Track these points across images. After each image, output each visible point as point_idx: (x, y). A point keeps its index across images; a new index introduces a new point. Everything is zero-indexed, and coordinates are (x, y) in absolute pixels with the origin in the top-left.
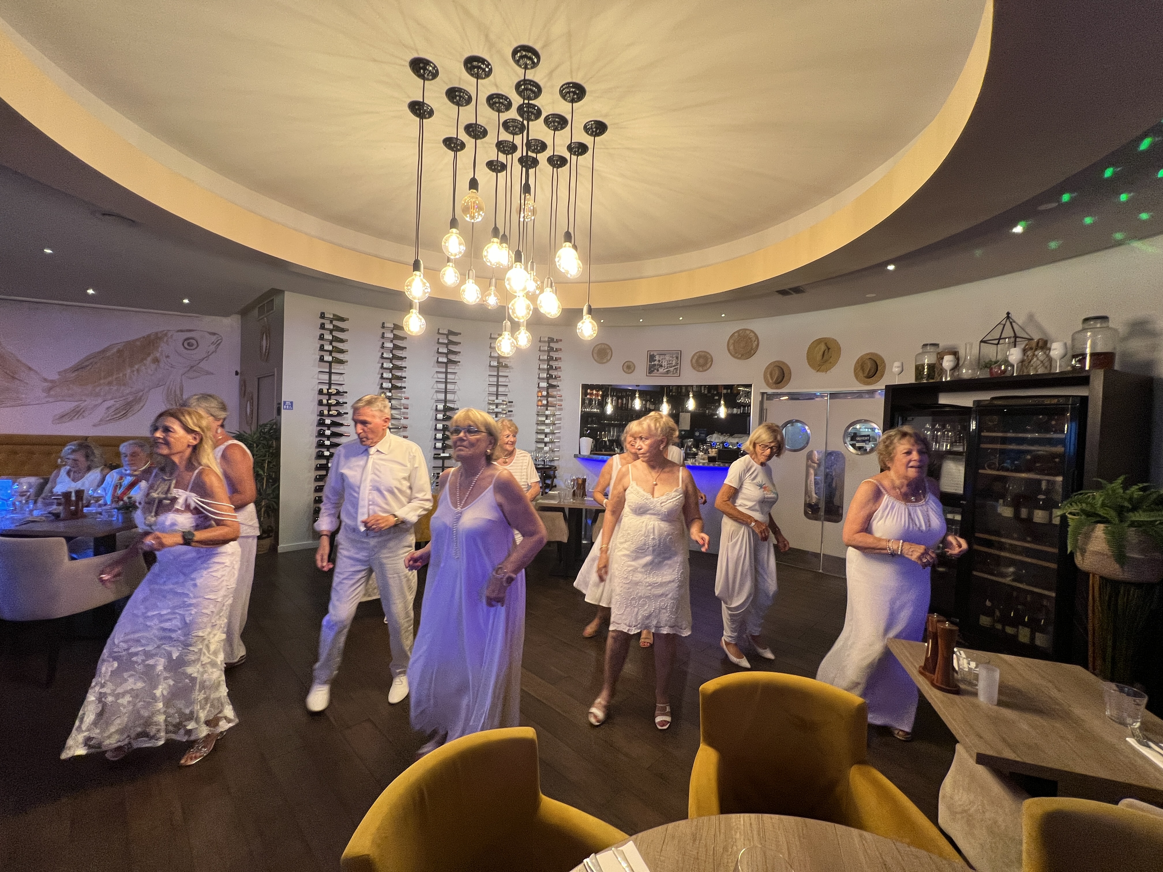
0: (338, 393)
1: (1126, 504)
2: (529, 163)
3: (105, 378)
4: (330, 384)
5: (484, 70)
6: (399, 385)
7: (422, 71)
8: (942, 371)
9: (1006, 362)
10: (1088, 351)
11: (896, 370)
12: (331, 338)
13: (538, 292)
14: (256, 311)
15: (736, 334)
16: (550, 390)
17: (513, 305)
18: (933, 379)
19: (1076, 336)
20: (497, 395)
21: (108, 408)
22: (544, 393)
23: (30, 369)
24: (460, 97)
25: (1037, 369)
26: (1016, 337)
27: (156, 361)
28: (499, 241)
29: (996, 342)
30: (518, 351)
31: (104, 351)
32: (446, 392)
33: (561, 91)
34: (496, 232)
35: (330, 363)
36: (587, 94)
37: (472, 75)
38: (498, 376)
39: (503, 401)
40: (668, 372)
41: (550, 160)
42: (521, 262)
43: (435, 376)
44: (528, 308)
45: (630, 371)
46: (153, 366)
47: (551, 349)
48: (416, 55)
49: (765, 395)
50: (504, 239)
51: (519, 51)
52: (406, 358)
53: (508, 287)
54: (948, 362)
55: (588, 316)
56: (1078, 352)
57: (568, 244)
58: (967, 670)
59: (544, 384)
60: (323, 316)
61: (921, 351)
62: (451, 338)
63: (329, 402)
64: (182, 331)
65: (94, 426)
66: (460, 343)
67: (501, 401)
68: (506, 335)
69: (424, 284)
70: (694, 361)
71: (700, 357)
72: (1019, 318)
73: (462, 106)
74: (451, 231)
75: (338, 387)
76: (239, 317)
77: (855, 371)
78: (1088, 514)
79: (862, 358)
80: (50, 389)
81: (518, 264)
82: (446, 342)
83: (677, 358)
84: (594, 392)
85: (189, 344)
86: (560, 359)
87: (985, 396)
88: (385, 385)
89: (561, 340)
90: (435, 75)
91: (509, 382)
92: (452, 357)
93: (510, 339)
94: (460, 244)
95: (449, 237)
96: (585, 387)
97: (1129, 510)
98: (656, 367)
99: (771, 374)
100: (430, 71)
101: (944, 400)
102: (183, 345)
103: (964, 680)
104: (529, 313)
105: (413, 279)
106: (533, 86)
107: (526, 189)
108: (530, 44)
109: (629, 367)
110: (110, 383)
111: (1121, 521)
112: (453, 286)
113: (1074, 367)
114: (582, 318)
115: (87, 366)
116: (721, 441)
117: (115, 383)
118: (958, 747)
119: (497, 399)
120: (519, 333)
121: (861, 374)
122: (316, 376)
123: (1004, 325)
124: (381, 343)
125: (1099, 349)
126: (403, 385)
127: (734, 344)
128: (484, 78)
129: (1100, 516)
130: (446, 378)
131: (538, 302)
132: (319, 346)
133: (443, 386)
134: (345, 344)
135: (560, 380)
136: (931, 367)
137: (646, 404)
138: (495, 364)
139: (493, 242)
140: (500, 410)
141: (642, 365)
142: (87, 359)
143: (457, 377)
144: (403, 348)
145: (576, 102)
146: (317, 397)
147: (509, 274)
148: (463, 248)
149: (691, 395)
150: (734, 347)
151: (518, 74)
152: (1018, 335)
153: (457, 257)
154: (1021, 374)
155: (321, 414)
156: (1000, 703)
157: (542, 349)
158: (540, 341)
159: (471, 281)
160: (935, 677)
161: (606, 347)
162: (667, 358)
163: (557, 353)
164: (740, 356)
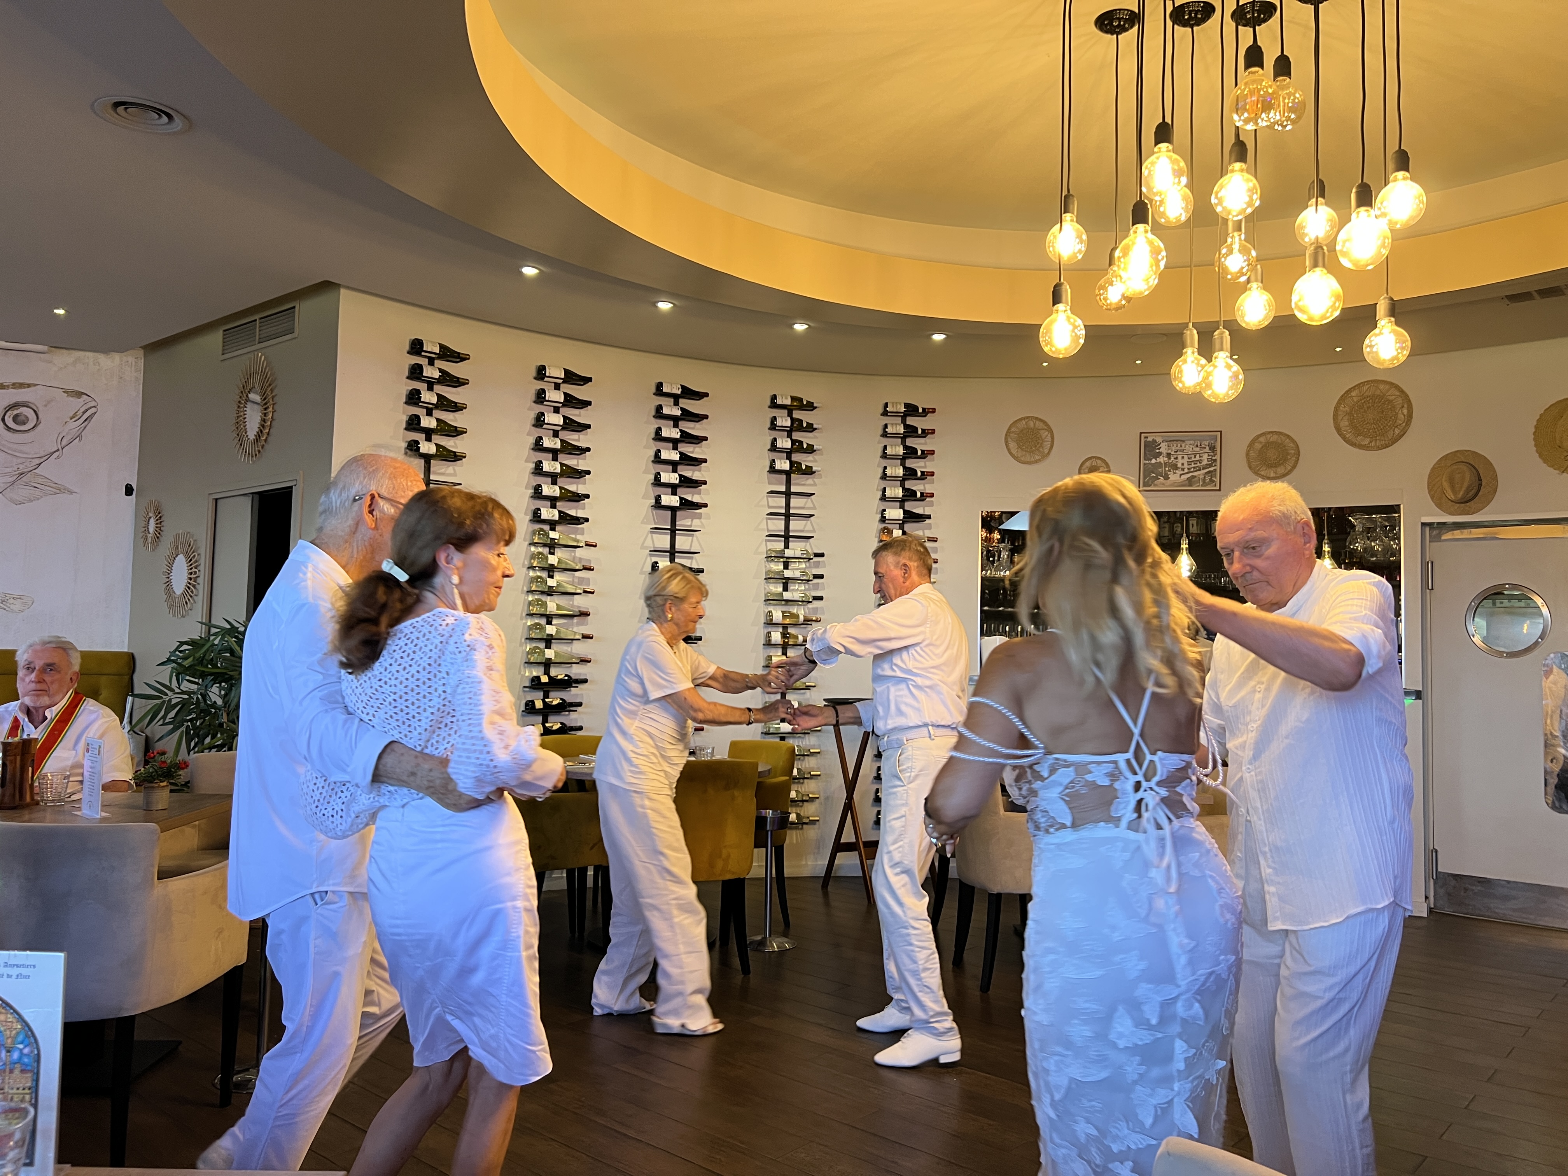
6: (572, 513)
12: (433, 400)
15: (1354, 393)
20: (787, 537)
38: (788, 494)
39: (801, 552)
40: (1190, 481)
47: (911, 431)
49: (1434, 526)
52: (588, 450)
59: (895, 513)
60: (417, 347)
62: (688, 404)
64: (3, 386)
67: (798, 554)
70: (1254, 454)
71: (1267, 445)
76: (138, 354)
82: (676, 413)
83: (1212, 448)
85: (18, 417)
86: (932, 452)
88: (544, 514)
89: (933, 411)
91: (814, 508)
92: (692, 449)
96: (987, 519)
98: (1163, 470)
102: (3, 420)
119: (787, 546)
124: (535, 414)
126: (580, 514)
127: (1350, 414)
132: (405, 418)
134: (458, 415)
138: (785, 466)
140: (795, 573)
141: (1127, 461)
144: (583, 428)
150: (1351, 420)
157: (889, 430)
158: (885, 413)
161: (1039, 425)
162: (1189, 449)
163: (922, 440)
164: (1366, 442)
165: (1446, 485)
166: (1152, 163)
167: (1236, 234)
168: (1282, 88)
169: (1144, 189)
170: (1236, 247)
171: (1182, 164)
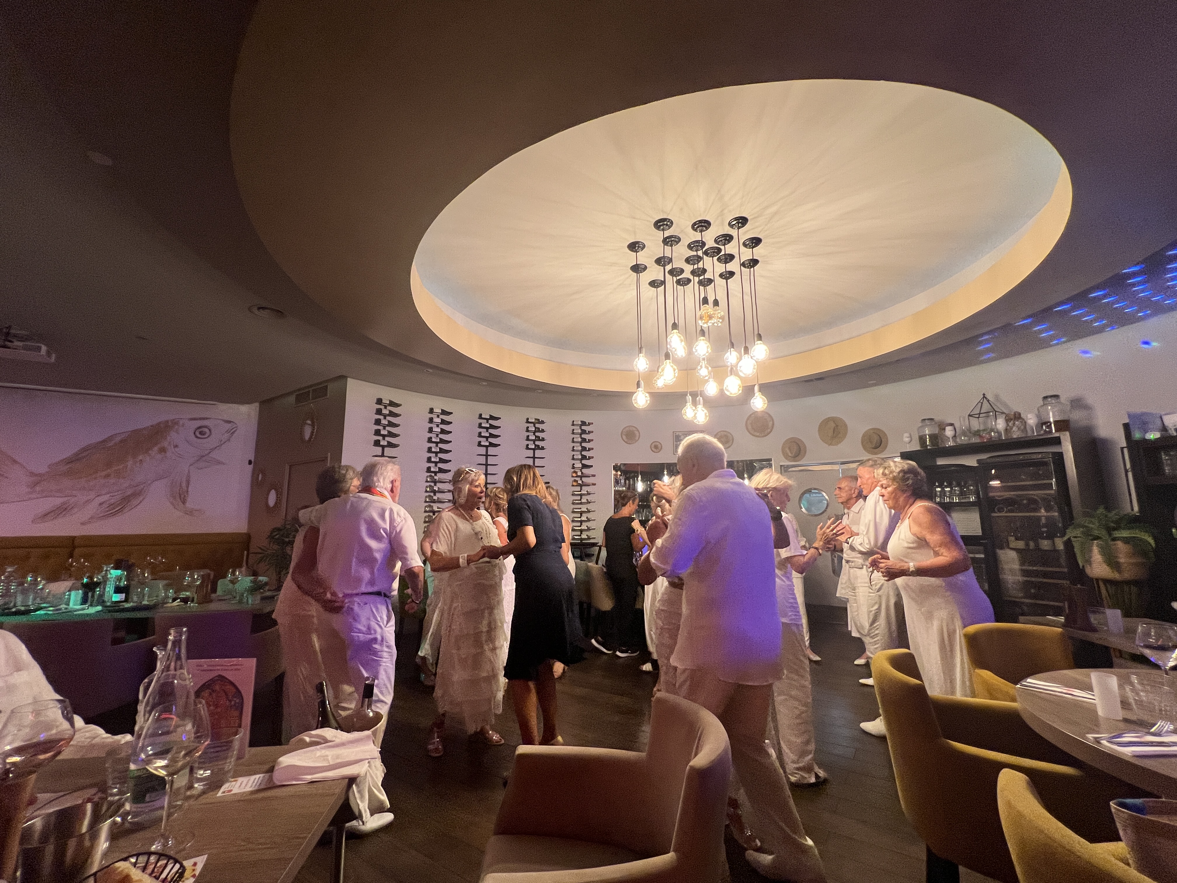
3: (103, 470)
5: (704, 227)
6: (445, 468)
7: (660, 226)
8: (945, 439)
10: (1051, 419)
11: (907, 440)
12: (386, 423)
14: (292, 398)
15: (753, 416)
16: (584, 470)
18: (936, 445)
19: (1042, 409)
21: (101, 504)
22: (579, 474)
24: (673, 241)
25: (1016, 434)
27: (163, 450)
29: (977, 416)
31: (104, 441)
33: (745, 242)
36: (761, 244)
37: (693, 229)
38: (534, 458)
43: (477, 459)
45: (658, 450)
46: (159, 456)
47: (583, 432)
52: (450, 441)
54: (949, 432)
55: (759, 392)
59: (578, 465)
60: (379, 401)
62: (492, 422)
64: (193, 419)
66: (499, 427)
72: (990, 397)
73: (668, 246)
76: (259, 405)
77: (862, 443)
78: (1085, 536)
79: (866, 432)
82: (487, 426)
85: (201, 432)
86: (592, 440)
88: (432, 468)
89: (592, 423)
91: (546, 463)
92: (493, 440)
96: (616, 467)
97: (1115, 529)
99: (790, 449)
102: (194, 433)
109: (656, 447)
110: (108, 476)
111: (1109, 537)
113: (1045, 431)
115: (83, 458)
117: (113, 474)
121: (867, 447)
123: (982, 403)
124: (429, 428)
125: (1057, 419)
126: (448, 468)
127: (751, 424)
129: (1093, 535)
132: (375, 431)
134: (397, 428)
135: (593, 461)
136: (933, 437)
138: (532, 446)
141: (668, 445)
142: (84, 450)
143: (496, 459)
144: (448, 433)
150: (752, 427)
152: (997, 410)
154: (1007, 439)
157: (575, 431)
161: (634, 429)
163: (589, 435)
164: (758, 434)
165: (788, 451)
166: (671, 337)
167: (703, 362)
168: (716, 310)
169: (668, 346)
170: (703, 366)
171: (682, 338)
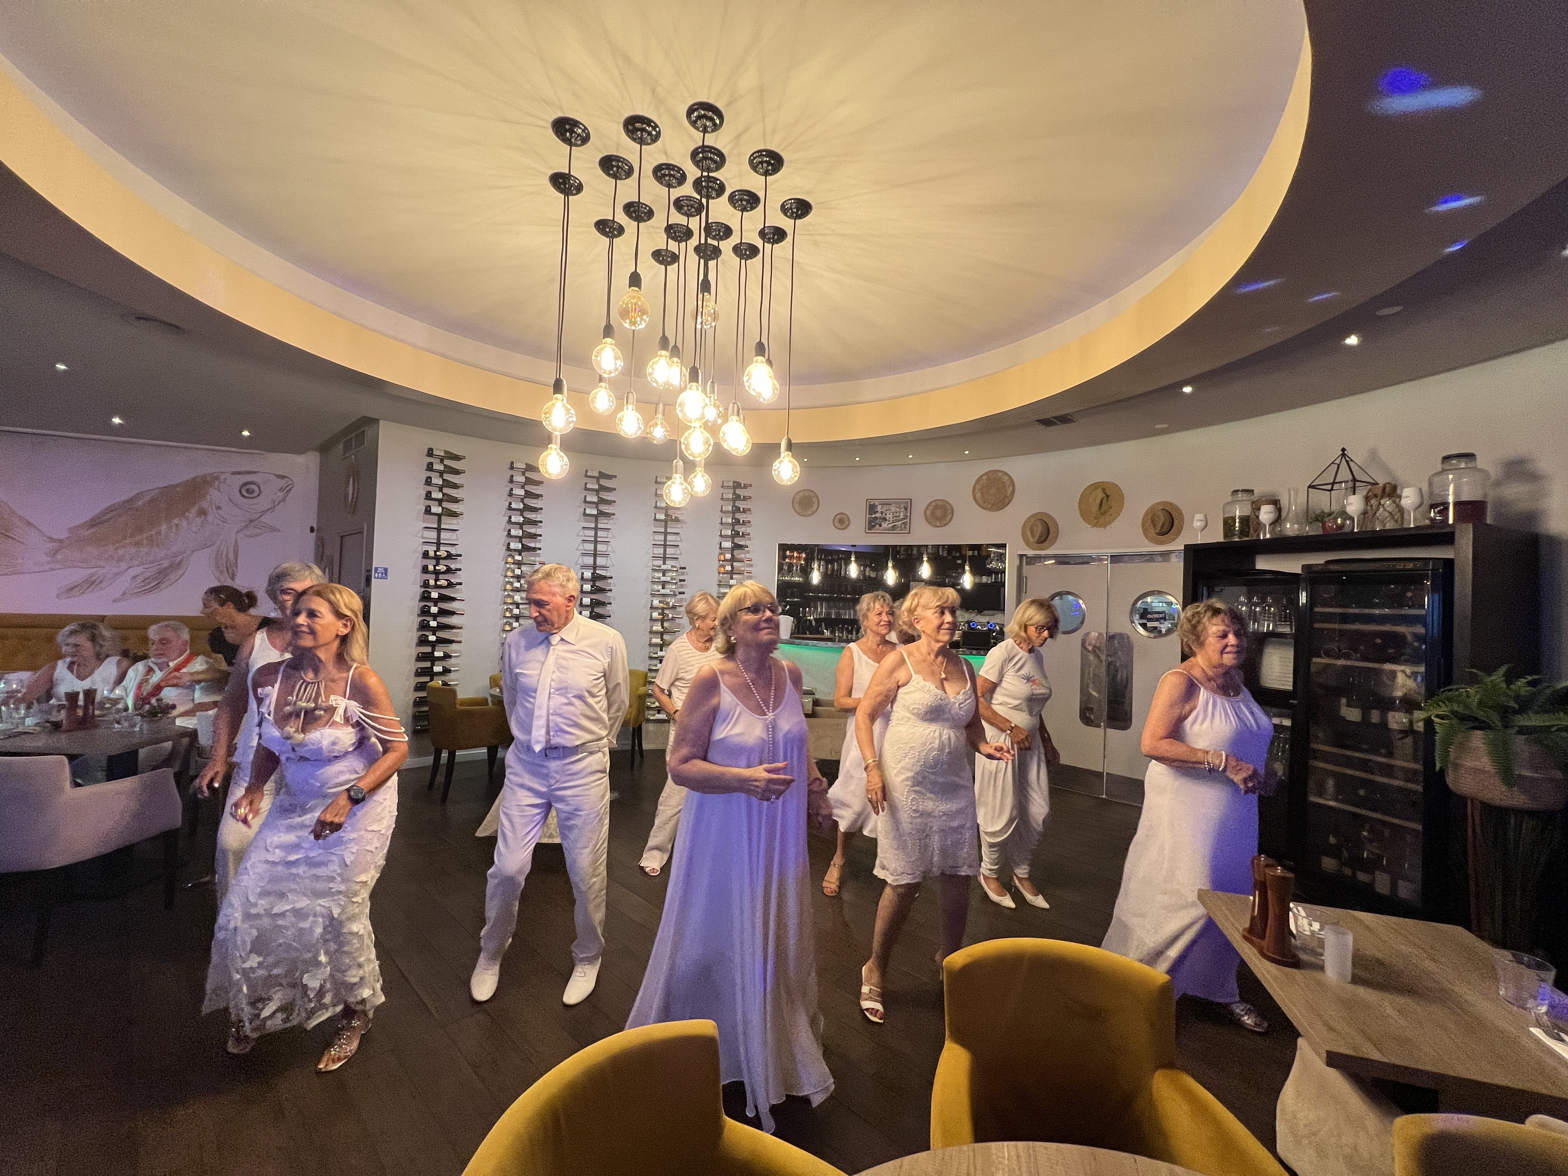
0: (449, 556)
1: (1512, 704)
2: (707, 253)
3: (132, 535)
4: (438, 544)
5: (650, 134)
6: (532, 545)
7: (568, 134)
8: (1259, 526)
9: (1344, 514)
10: (1451, 499)
11: (1198, 524)
12: (441, 482)
13: (719, 421)
14: (341, 447)
15: (984, 478)
16: (735, 552)
17: (686, 439)
18: (1248, 536)
19: (1436, 479)
20: (665, 559)
21: (135, 577)
22: (728, 556)
23: (29, 524)
24: (618, 167)
25: (1384, 523)
26: (1355, 480)
27: (203, 512)
28: (668, 354)
29: (1329, 487)
30: (694, 500)
31: (130, 501)
32: (595, 555)
33: (751, 161)
34: (664, 342)
35: (439, 516)
36: (785, 164)
37: (634, 140)
38: (666, 533)
39: (672, 566)
40: (894, 528)
41: (736, 249)
42: (698, 382)
43: (581, 533)
44: (706, 442)
45: (843, 526)
46: (199, 520)
47: (737, 497)
48: (561, 115)
49: (1025, 558)
50: (675, 352)
51: (696, 110)
52: (541, 509)
53: (680, 414)
54: (1266, 514)
55: (787, 453)
56: (1439, 500)
57: (760, 358)
58: (1308, 933)
59: (727, 544)
60: (430, 453)
61: (1230, 499)
62: (603, 482)
63: (437, 568)
64: (239, 473)
65: (115, 601)
66: (615, 489)
67: (669, 567)
68: (678, 478)
69: (568, 410)
70: (928, 512)
71: (936, 507)
72: (1358, 455)
73: (621, 179)
74: (604, 341)
75: (449, 549)
76: (317, 454)
77: (1143, 526)
78: (1462, 718)
79: (1152, 508)
80: (55, 552)
81: (694, 384)
82: (596, 487)
83: (906, 509)
84: (795, 554)
85: (248, 490)
86: (749, 510)
87: (1318, 559)
88: (513, 546)
89: (751, 486)
90: (585, 139)
91: (681, 541)
92: (604, 508)
93: (682, 484)
94: (616, 358)
95: (602, 349)
96: (783, 548)
97: (1516, 712)
98: (877, 521)
99: (1032, 531)
100: (579, 135)
101: (1263, 564)
102: (240, 492)
103: (1305, 949)
104: (708, 450)
105: (554, 405)
106: (714, 154)
107: (705, 286)
108: (711, 101)
109: (841, 521)
110: (138, 544)
111: (1506, 726)
112: (606, 414)
113: (1433, 520)
114: (779, 455)
115: (108, 520)
116: (966, 620)
117: (145, 541)
118: (1300, 1041)
119: (664, 563)
120: (695, 476)
121: (1152, 530)
122: (420, 534)
123: (1339, 465)
124: (508, 489)
125: (1465, 498)
126: (538, 545)
127: (981, 490)
128: (649, 144)
129: (1477, 719)
130: (596, 536)
131: (721, 435)
132: (424, 493)
133: (591, 547)
134: (459, 490)
135: (750, 539)
136: (1245, 520)
137: (864, 571)
138: (662, 517)
139: (661, 356)
140: (668, 579)
141: (859, 519)
142: (110, 509)
143: (610, 535)
144: (537, 496)
145: (771, 175)
146: (420, 562)
147: (683, 397)
148: (620, 363)
149: (925, 559)
150: (982, 494)
151: (696, 138)
152: (1357, 478)
153: (612, 375)
154: (1364, 529)
155: (426, 584)
156: (1356, 980)
157: (724, 496)
158: (723, 487)
159: (630, 407)
160: (1265, 943)
162: (893, 508)
163: (745, 502)
164: (990, 506)
165: (1029, 534)
